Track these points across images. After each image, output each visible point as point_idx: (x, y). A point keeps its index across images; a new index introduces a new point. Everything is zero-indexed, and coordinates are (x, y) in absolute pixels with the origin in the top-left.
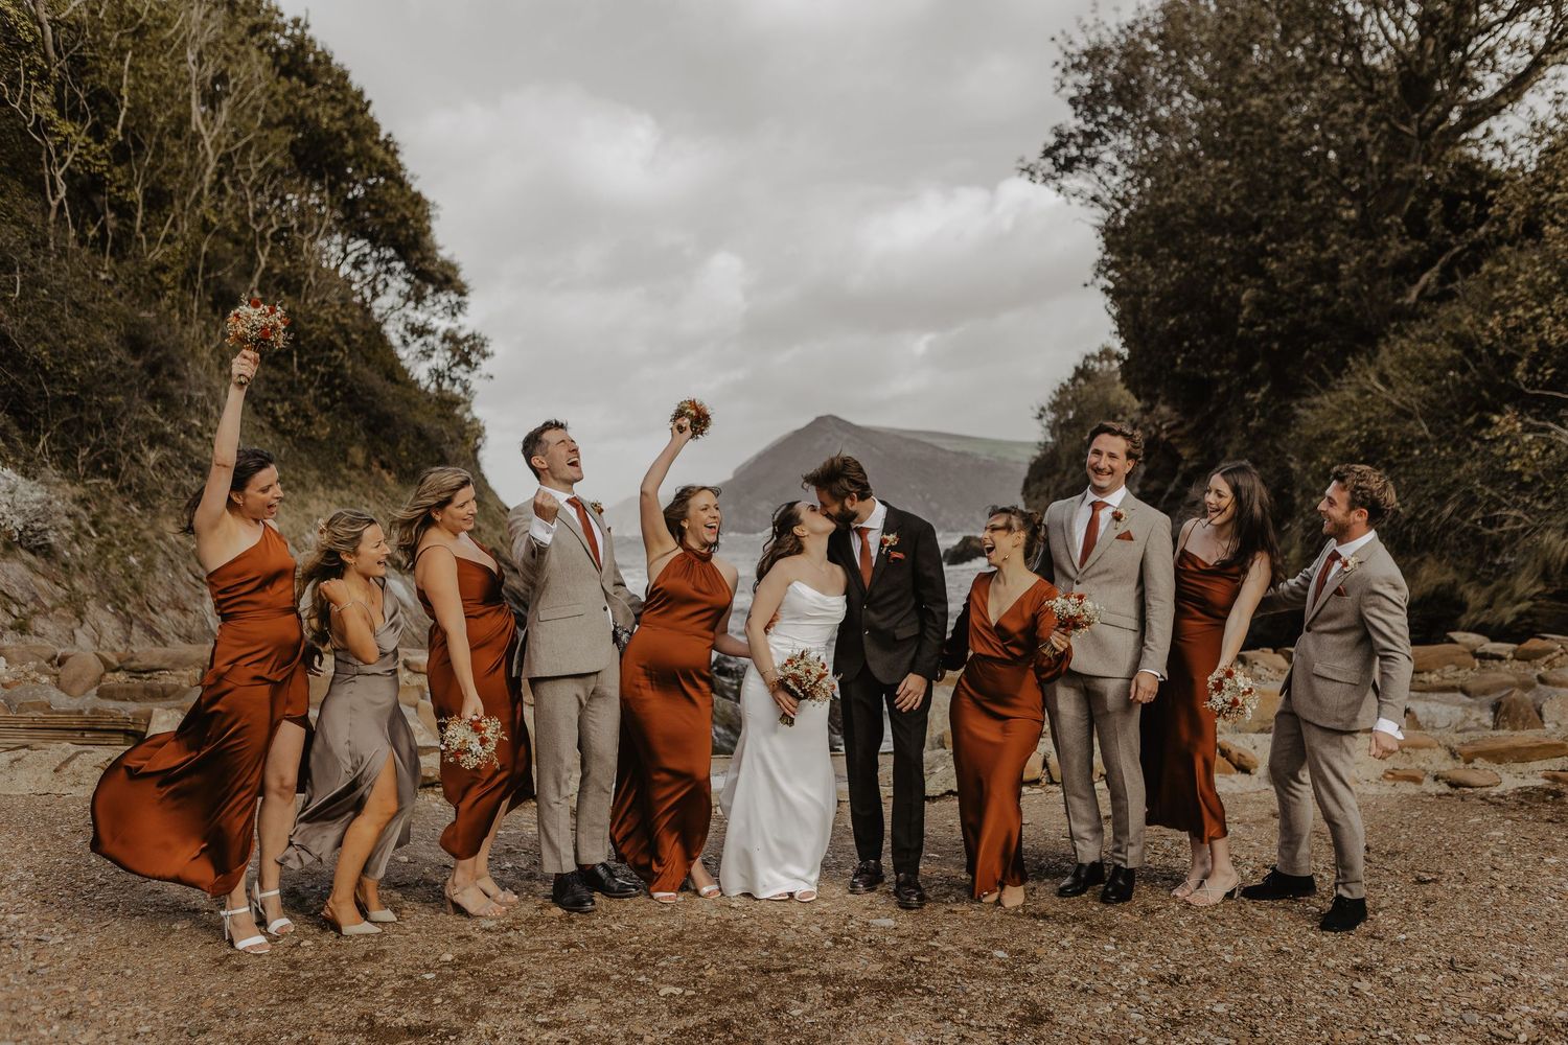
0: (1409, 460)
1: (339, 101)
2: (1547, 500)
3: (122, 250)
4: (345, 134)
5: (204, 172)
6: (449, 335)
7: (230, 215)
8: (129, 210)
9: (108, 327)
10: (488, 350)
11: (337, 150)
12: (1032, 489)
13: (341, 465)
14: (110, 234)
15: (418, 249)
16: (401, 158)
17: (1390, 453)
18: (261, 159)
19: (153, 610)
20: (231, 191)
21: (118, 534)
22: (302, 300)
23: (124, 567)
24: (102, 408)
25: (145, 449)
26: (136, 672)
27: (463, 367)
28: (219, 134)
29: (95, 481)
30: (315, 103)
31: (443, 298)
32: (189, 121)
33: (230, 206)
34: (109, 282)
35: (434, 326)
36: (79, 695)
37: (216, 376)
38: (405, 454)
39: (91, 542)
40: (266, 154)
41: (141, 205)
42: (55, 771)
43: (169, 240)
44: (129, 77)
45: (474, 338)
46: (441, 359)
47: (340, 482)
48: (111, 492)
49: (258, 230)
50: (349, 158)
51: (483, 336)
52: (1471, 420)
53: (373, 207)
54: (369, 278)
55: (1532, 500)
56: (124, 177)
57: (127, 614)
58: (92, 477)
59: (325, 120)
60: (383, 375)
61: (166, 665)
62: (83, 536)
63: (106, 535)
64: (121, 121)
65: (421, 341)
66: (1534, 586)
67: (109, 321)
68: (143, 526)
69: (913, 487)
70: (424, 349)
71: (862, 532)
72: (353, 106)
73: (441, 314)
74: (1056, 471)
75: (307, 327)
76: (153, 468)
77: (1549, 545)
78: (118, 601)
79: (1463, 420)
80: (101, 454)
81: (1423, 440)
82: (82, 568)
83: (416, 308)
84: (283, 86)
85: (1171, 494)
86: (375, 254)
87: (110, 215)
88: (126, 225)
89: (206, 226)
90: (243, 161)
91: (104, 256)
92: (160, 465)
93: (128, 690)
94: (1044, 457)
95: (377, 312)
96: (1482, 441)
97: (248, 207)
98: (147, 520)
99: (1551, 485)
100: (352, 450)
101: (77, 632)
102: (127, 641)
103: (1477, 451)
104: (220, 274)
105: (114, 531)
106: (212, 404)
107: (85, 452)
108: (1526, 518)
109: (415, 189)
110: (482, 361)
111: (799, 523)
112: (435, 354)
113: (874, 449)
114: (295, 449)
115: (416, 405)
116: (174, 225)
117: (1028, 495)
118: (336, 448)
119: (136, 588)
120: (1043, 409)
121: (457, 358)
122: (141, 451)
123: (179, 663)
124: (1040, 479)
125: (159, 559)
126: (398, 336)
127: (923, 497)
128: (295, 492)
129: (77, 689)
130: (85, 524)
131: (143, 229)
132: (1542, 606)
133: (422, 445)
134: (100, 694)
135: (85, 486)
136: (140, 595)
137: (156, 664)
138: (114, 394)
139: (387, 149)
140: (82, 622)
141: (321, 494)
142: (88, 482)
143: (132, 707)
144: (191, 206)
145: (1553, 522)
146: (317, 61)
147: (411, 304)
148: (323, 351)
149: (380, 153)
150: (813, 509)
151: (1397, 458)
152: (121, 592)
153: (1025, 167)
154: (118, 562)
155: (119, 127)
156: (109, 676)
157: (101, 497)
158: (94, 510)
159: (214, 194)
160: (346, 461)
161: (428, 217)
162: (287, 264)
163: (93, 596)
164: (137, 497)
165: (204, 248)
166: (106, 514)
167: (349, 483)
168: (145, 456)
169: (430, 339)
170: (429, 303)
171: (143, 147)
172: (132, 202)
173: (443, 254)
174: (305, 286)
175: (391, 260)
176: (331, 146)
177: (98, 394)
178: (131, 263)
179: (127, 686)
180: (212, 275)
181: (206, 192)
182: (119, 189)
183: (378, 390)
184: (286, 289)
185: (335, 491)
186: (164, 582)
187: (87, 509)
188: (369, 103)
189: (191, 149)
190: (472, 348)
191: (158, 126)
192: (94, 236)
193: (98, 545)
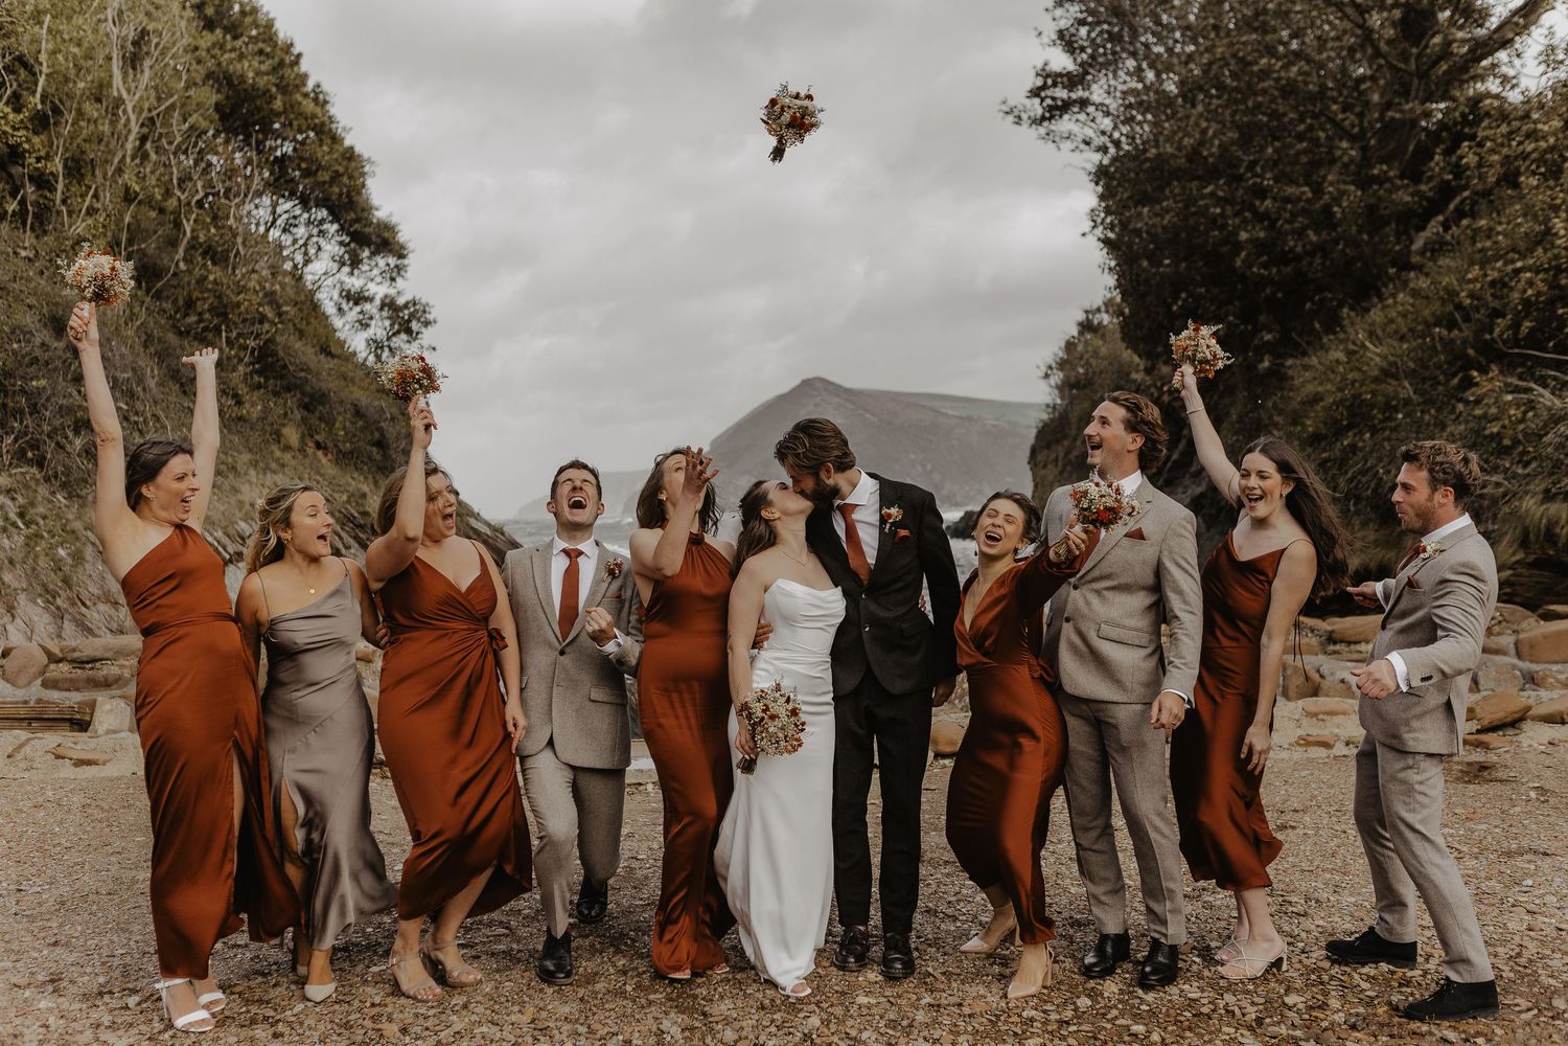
0: (1393, 424)
1: (268, 55)
2: (1527, 464)
3: (42, 223)
4: (274, 89)
5: (127, 140)
6: (387, 301)
7: (154, 182)
8: (48, 181)
9: (30, 307)
10: (430, 317)
11: (265, 106)
12: (1040, 457)
13: (274, 447)
14: (30, 208)
15: (352, 209)
16: (333, 110)
17: (1374, 417)
18: (185, 120)
19: (84, 604)
20: (153, 156)
21: (45, 525)
22: (230, 271)
23: (53, 560)
24: (26, 392)
25: (70, 434)
26: (80, 663)
27: (404, 336)
28: (141, 98)
29: (19, 470)
30: (241, 57)
31: (381, 261)
32: (110, 85)
33: (152, 172)
34: (30, 260)
35: (372, 292)
36: (25, 686)
37: (142, 355)
38: (342, 433)
39: (19, 534)
40: (190, 115)
41: (61, 178)
42: (9, 757)
43: (91, 211)
44: (47, 40)
45: (415, 304)
46: (379, 328)
47: (274, 465)
48: (37, 481)
49: (182, 197)
50: (278, 115)
51: (423, 301)
52: (1455, 381)
53: (303, 165)
54: (301, 242)
55: (1512, 464)
56: (44, 147)
57: (58, 608)
58: (17, 466)
59: (251, 75)
60: (318, 348)
61: (107, 655)
62: (11, 528)
63: (34, 527)
64: (39, 89)
65: (358, 309)
66: (1514, 554)
67: (31, 300)
68: (71, 517)
69: (912, 456)
70: (361, 317)
71: (846, 510)
72: (283, 61)
73: (379, 279)
74: (1065, 437)
75: (235, 299)
76: (79, 455)
77: (1527, 511)
78: (50, 595)
79: (1447, 381)
80: (27, 442)
81: (1407, 402)
82: (11, 562)
83: (352, 274)
84: (207, 40)
85: (1174, 462)
86: (306, 215)
87: (30, 189)
88: (46, 197)
89: (129, 197)
90: (167, 124)
91: (25, 232)
92: (87, 452)
93: (71, 680)
94: (1052, 420)
95: (309, 278)
96: (1467, 402)
97: (172, 173)
98: (75, 510)
99: (1531, 449)
100: (286, 431)
101: (9, 627)
102: (59, 636)
103: (1461, 413)
104: (143, 246)
105: (41, 522)
106: (138, 385)
107: (9, 440)
108: (1506, 483)
109: (347, 142)
110: (423, 330)
111: (770, 504)
112: (373, 323)
113: (868, 415)
114: (225, 431)
115: (352, 381)
116: (96, 196)
117: (1036, 466)
118: (269, 429)
119: (66, 581)
120: (1050, 367)
121: (396, 327)
122: (67, 438)
123: (121, 653)
124: (1048, 447)
125: (89, 551)
126: (332, 304)
127: (924, 467)
128: (227, 477)
129: (22, 680)
130: (13, 516)
131: (64, 202)
132: (1521, 575)
133: (361, 423)
134: (45, 685)
135: (10, 475)
136: (71, 589)
137: (98, 654)
138: (37, 378)
139: (316, 100)
140: (13, 616)
141: (254, 479)
142: (14, 471)
143: (75, 697)
144: (113, 174)
145: (1532, 487)
146: (243, 13)
147: (346, 269)
148: (253, 324)
149: (308, 106)
150: (784, 487)
151: (1381, 422)
152: (51, 586)
153: (1008, 110)
154: (47, 555)
155: (38, 96)
156: (52, 666)
157: (27, 487)
158: (21, 500)
159: (138, 161)
160: (279, 442)
161: (363, 174)
162: (213, 230)
163: (24, 590)
164: (64, 486)
165: (127, 219)
166: (32, 504)
167: (283, 466)
168: (70, 443)
169: (367, 307)
170: (365, 268)
171: (61, 113)
172: (52, 173)
173: (380, 215)
174: (232, 255)
175: (322, 221)
176: (258, 103)
177: (22, 378)
178: (52, 238)
179: (69, 676)
180: (135, 248)
181: (128, 160)
182: (38, 160)
183: (312, 366)
184: (212, 260)
185: (268, 475)
186: (94, 575)
187: (13, 499)
188: (299, 56)
189: (113, 115)
190: (412, 316)
191: (78, 93)
192: (14, 211)
193: (27, 537)
